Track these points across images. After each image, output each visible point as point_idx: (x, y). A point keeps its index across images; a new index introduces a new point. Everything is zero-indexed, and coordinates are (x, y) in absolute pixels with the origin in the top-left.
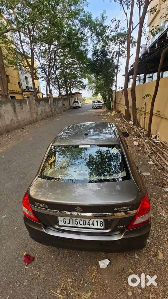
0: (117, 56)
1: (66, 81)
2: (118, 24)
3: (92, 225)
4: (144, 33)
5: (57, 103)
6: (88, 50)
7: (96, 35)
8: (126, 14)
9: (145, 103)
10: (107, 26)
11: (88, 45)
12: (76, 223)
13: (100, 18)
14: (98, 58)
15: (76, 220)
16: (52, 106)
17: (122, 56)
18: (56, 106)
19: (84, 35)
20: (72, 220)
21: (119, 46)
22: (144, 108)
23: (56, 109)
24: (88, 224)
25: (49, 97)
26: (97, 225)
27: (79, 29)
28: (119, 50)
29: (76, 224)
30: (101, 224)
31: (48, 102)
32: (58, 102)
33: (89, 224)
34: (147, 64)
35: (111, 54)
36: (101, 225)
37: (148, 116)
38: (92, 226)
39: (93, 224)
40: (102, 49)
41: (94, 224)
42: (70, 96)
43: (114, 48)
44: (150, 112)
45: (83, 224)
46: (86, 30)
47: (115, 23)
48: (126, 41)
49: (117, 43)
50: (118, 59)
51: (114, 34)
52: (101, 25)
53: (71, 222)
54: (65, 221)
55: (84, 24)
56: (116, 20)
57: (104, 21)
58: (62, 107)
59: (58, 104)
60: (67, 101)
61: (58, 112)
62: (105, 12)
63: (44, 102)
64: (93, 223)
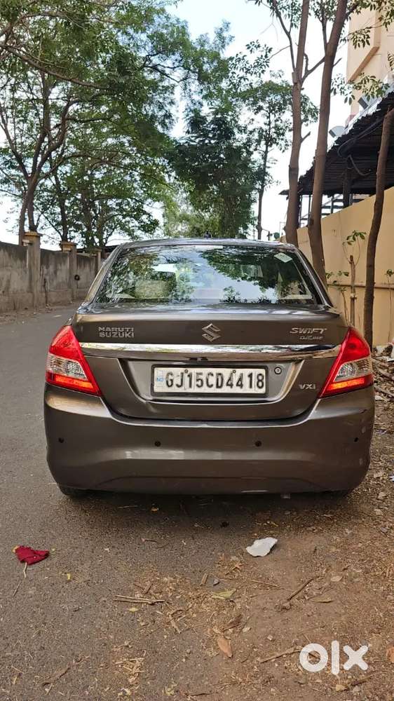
0: (263, 142)
1: (87, 205)
2: (266, 56)
3: (237, 385)
4: (340, 87)
5: (51, 268)
6: (173, 118)
7: (199, 79)
8: (288, 34)
9: (352, 257)
10: (235, 56)
11: (172, 103)
12: (199, 383)
13: (212, 37)
14: (203, 141)
15: (198, 374)
16: (37, 276)
17: (278, 144)
18: (47, 278)
19: (163, 73)
20: (189, 376)
21: (269, 117)
22: (347, 275)
23: (48, 287)
24: (228, 385)
25: (28, 241)
26: (251, 386)
27: (147, 59)
28: (266, 127)
29: (197, 385)
30: (259, 381)
31: (23, 257)
32: (56, 266)
33: (229, 383)
34: (350, 156)
35: (245, 136)
36: (260, 384)
37: (361, 295)
38: (239, 388)
39: (240, 383)
40: (219, 116)
41: (243, 383)
42: (99, 254)
43: (253, 120)
44: (364, 284)
45: (215, 386)
46: (169, 63)
47: (258, 53)
48: (290, 107)
49: (260, 108)
50: (266, 152)
51: (254, 80)
52: (216, 56)
53: (187, 380)
54: (172, 380)
55: (164, 45)
56: (259, 46)
57: (223, 47)
58: (70, 286)
59: (55, 272)
60: (87, 269)
61: (53, 298)
62: (227, 25)
63: (10, 255)
64: (240, 379)
